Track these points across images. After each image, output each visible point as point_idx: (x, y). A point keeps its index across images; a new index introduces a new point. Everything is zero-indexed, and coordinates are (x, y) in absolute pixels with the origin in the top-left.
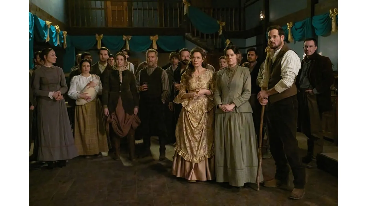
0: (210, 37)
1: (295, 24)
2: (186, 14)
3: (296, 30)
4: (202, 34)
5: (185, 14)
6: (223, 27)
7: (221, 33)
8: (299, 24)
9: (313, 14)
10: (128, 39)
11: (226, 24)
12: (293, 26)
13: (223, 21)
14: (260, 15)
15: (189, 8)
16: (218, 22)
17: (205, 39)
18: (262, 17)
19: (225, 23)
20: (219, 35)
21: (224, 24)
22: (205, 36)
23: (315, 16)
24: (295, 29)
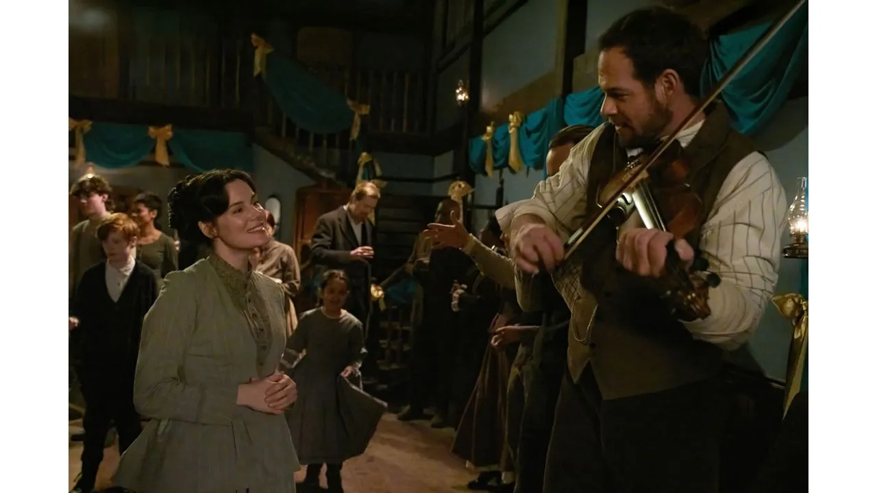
0: (325, 142)
1: (529, 118)
2: (259, 75)
3: (529, 133)
4: (305, 134)
5: (256, 73)
6: (362, 117)
7: (355, 134)
8: (535, 119)
9: (568, 89)
10: (82, 130)
11: (371, 112)
12: (522, 124)
13: (364, 101)
14: (458, 91)
15: (269, 58)
16: (349, 102)
17: (311, 149)
18: (462, 97)
19: (369, 107)
20: (351, 139)
21: (366, 110)
22: (312, 137)
23: (572, 95)
24: (525, 132)
